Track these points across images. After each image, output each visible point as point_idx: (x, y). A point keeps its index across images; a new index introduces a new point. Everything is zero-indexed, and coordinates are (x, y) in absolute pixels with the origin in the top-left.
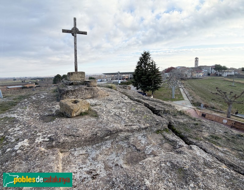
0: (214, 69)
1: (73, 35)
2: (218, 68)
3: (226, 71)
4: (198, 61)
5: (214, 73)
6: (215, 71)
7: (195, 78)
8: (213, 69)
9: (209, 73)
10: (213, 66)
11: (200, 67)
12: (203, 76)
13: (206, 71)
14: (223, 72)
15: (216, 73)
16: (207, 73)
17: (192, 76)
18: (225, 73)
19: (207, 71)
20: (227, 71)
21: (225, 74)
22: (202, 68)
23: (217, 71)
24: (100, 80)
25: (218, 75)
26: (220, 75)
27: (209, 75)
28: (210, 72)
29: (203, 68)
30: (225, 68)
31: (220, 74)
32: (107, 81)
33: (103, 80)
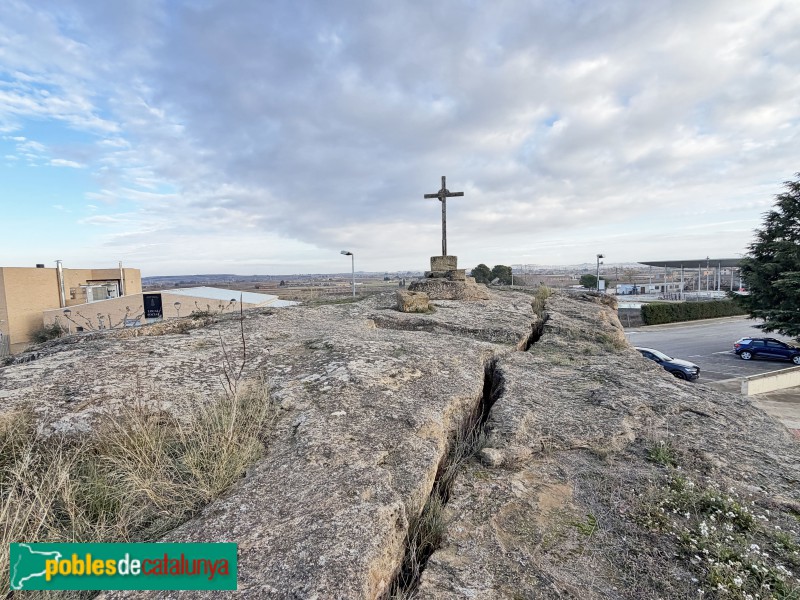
1: (440, 199)
24: (630, 287)
32: (663, 291)
33: (643, 289)
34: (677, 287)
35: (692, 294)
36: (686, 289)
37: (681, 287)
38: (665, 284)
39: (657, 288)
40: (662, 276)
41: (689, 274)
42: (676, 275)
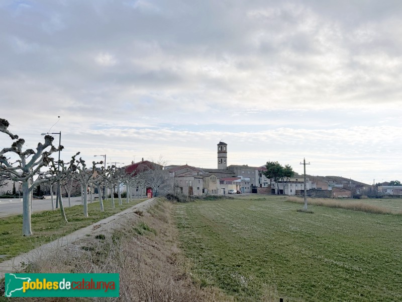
0: (266, 174)
2: (274, 171)
3: (292, 180)
4: (225, 152)
5: (266, 186)
6: (268, 181)
7: (215, 198)
8: (263, 176)
9: (255, 187)
10: (262, 168)
11: (232, 167)
12: (238, 193)
13: (247, 179)
14: (286, 182)
15: (270, 185)
16: (250, 184)
17: (206, 191)
18: (289, 184)
19: (249, 179)
20: (294, 180)
21: (291, 189)
22: (235, 171)
23: (273, 180)
25: (276, 191)
26: (281, 192)
27: (254, 191)
28: (257, 184)
29: (239, 171)
30: (288, 173)
31: (281, 188)
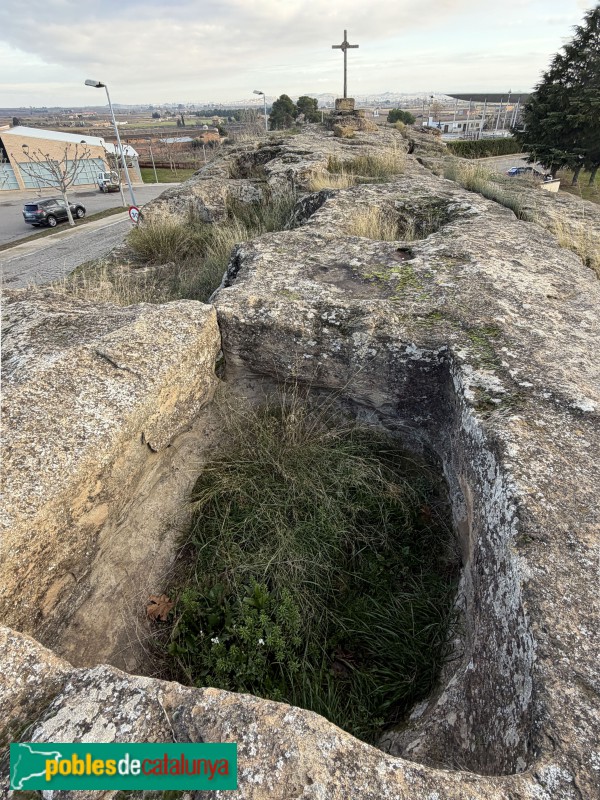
1: (343, 50)
32: (464, 130)
33: (447, 127)
34: (478, 125)
35: (489, 134)
36: (485, 128)
37: (481, 126)
38: (467, 122)
39: (459, 126)
40: (465, 111)
41: (491, 109)
42: (478, 111)
